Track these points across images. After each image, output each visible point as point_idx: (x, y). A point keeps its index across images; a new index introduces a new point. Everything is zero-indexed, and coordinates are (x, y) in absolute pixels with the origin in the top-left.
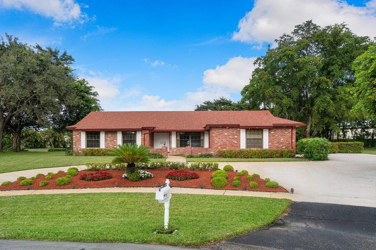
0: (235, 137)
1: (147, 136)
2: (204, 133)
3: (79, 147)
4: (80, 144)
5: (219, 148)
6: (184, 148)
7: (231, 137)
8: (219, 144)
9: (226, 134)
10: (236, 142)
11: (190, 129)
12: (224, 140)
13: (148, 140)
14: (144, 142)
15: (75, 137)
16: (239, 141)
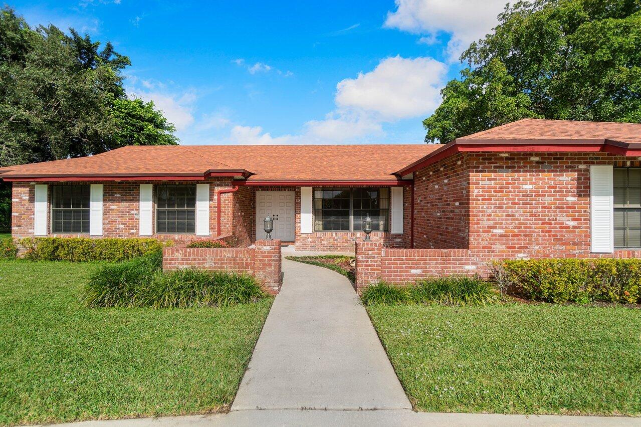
0: (567, 203)
1: (228, 199)
2: (390, 192)
3: (30, 231)
4: (31, 222)
5: (498, 247)
6: (334, 235)
7: (548, 200)
8: (498, 231)
9: (528, 187)
10: (572, 224)
11: (355, 178)
12: (518, 212)
13: (231, 212)
14: (219, 217)
15: (17, 200)
16: (585, 218)
